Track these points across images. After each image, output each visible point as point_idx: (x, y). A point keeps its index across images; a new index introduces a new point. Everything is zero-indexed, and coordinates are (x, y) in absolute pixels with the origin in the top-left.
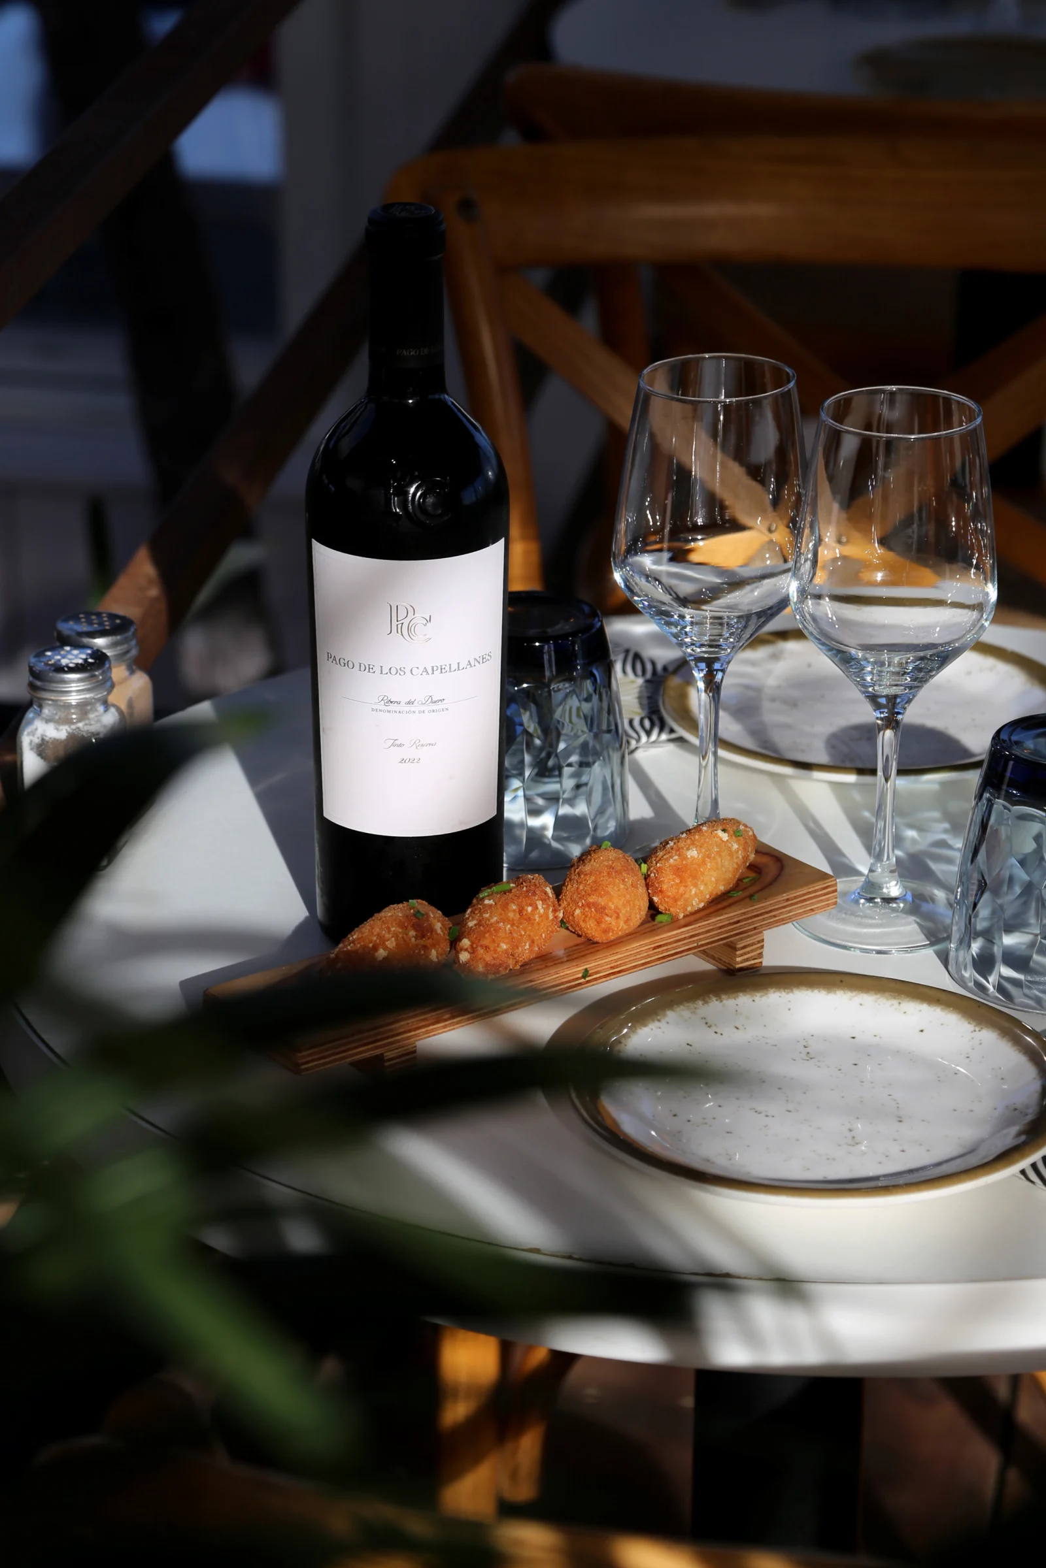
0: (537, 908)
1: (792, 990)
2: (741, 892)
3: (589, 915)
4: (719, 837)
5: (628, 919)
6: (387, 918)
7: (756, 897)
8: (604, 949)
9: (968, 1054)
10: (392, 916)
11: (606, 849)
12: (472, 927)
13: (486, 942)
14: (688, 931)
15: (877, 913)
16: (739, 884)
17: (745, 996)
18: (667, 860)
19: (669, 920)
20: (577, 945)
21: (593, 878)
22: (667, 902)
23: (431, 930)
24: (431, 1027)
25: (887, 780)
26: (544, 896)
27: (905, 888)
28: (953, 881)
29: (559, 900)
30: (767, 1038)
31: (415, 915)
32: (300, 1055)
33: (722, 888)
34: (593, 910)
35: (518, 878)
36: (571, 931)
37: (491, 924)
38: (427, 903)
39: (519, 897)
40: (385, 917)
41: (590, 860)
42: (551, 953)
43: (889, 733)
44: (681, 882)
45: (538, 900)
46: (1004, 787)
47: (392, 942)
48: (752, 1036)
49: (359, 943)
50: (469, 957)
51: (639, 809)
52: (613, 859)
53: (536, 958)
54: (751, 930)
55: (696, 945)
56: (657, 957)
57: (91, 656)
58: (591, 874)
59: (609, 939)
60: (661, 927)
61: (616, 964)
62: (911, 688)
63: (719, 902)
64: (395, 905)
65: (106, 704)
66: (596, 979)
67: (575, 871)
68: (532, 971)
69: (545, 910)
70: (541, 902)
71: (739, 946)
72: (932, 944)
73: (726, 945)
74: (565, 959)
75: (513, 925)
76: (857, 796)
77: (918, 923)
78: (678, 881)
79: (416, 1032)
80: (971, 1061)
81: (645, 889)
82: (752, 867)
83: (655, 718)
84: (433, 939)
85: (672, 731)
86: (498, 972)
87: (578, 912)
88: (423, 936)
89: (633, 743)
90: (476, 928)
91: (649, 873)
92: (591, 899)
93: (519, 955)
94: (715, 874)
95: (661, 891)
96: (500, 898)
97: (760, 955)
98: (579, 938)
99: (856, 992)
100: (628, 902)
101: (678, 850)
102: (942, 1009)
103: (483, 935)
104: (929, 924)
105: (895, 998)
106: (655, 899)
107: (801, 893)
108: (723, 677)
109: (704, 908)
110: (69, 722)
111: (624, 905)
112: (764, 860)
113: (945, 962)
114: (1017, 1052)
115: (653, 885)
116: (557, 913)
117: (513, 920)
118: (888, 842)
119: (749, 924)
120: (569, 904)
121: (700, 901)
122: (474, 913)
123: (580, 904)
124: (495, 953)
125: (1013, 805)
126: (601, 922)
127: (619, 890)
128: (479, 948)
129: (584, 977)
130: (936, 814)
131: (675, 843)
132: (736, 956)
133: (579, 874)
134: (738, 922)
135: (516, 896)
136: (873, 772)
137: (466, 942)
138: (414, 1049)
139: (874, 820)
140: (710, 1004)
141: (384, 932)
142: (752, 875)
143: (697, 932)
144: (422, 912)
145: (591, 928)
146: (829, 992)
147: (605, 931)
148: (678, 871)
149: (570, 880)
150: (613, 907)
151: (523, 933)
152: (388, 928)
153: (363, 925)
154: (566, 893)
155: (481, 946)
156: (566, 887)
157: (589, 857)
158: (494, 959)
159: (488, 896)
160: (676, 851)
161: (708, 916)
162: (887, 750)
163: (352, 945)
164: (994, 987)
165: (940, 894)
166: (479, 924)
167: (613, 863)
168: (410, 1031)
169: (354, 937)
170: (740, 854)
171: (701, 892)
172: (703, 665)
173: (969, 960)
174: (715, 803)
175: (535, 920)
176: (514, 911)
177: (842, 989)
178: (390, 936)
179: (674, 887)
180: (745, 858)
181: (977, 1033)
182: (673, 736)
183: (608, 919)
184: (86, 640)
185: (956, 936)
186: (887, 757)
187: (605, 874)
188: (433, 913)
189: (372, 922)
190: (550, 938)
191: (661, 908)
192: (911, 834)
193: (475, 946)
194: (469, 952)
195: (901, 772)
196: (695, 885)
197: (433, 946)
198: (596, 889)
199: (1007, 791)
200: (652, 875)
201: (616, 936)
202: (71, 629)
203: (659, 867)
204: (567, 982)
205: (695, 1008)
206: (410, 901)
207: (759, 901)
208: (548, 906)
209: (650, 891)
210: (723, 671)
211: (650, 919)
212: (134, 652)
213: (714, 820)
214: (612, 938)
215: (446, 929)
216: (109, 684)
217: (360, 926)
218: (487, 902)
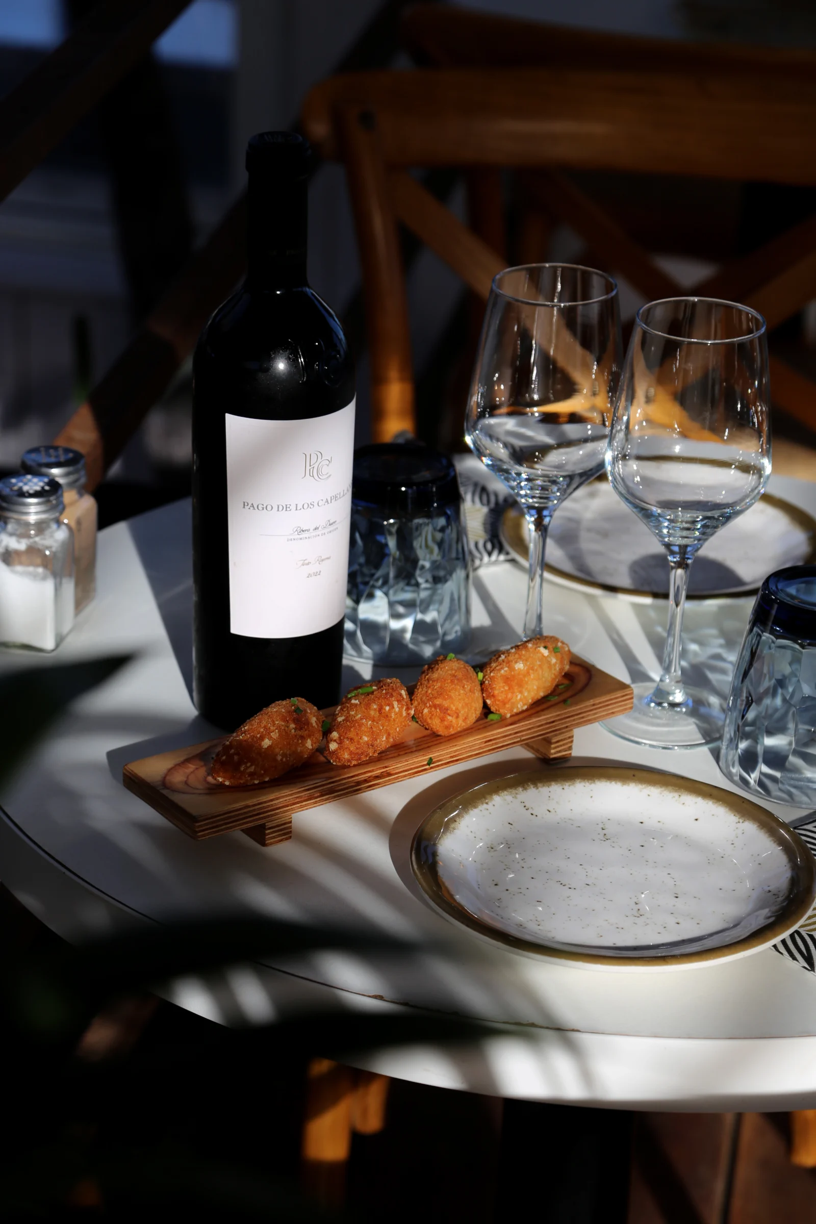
0: (393, 707)
1: (594, 781)
2: (556, 698)
3: (435, 714)
4: (541, 653)
5: (466, 718)
6: (273, 713)
7: (569, 702)
8: (445, 741)
9: (732, 841)
10: (277, 711)
11: (450, 660)
12: (341, 722)
13: (351, 734)
14: (513, 729)
15: (664, 714)
16: (555, 691)
17: (557, 784)
18: (500, 670)
19: (499, 718)
20: (424, 737)
21: (439, 684)
22: (498, 705)
23: (308, 723)
24: (304, 803)
25: (677, 605)
26: (399, 698)
27: (687, 694)
28: (727, 690)
29: (411, 700)
30: (572, 820)
31: (295, 711)
32: (197, 824)
33: (542, 694)
34: (438, 710)
35: (380, 682)
36: (420, 725)
37: (356, 720)
38: (305, 701)
39: (379, 699)
40: (272, 712)
41: (438, 669)
42: (403, 743)
43: (680, 572)
44: (509, 689)
45: (394, 700)
46: (770, 624)
47: (276, 733)
48: (561, 818)
49: (249, 734)
50: (337, 747)
51: (479, 618)
52: (456, 668)
53: (391, 747)
54: (563, 729)
55: (519, 739)
56: (487, 749)
57: (48, 484)
58: (437, 680)
59: (450, 734)
60: (492, 724)
61: (455, 754)
62: (699, 540)
63: (539, 705)
64: (280, 702)
65: (59, 522)
66: (438, 766)
67: (425, 678)
68: (387, 759)
69: (399, 708)
70: (396, 703)
71: (554, 740)
72: (707, 743)
73: (545, 739)
74: (414, 749)
75: (373, 721)
76: (652, 614)
77: (697, 725)
78: (507, 688)
79: (292, 807)
80: (735, 847)
81: (480, 694)
82: (567, 676)
83: (496, 541)
84: (309, 731)
85: (507, 553)
86: (360, 759)
87: (426, 711)
88: (301, 729)
89: (477, 562)
90: (344, 723)
91: (484, 680)
92: (437, 702)
93: (377, 745)
94: (536, 683)
95: (493, 696)
96: (364, 699)
97: (570, 748)
98: (427, 731)
99: (645, 785)
100: (467, 704)
101: (508, 662)
102: (713, 802)
103: (348, 729)
104: (705, 725)
105: (676, 791)
106: (488, 702)
107: (604, 700)
108: (550, 521)
109: (527, 710)
110: (29, 536)
111: (463, 708)
112: (576, 670)
113: (717, 758)
114: (772, 842)
115: (487, 690)
116: (410, 711)
117: (374, 717)
118: (675, 656)
119: (562, 724)
120: (419, 704)
121: (524, 705)
122: (343, 710)
123: (428, 705)
124: (358, 744)
125: (777, 639)
126: (444, 720)
127: (459, 695)
128: (345, 740)
129: (428, 764)
130: (714, 632)
131: (506, 657)
132: (550, 748)
133: (428, 680)
134: (553, 722)
135: (377, 697)
136: (666, 596)
137: (335, 735)
138: (290, 820)
139: (665, 634)
140: (528, 791)
141: (269, 725)
142: (566, 682)
143: (520, 730)
144: (301, 709)
145: (436, 724)
146: (623, 784)
147: (447, 727)
148: (507, 680)
149: (421, 684)
150: (454, 708)
151: (381, 728)
152: (273, 721)
153: (253, 718)
154: (417, 695)
155: (348, 738)
156: (418, 689)
157: (437, 666)
158: (357, 748)
159: (354, 696)
160: (507, 663)
161: (530, 717)
162: (678, 582)
163: (243, 735)
164: (755, 781)
165: (714, 700)
166: (346, 720)
167: (455, 672)
168: (287, 806)
169: (246, 728)
170: (558, 667)
171: (525, 697)
172: (533, 512)
173: (736, 758)
174: (540, 618)
175: (391, 717)
176: (375, 709)
177: (634, 782)
178: (275, 728)
179: (504, 693)
180: (561, 669)
181: (741, 824)
182: (509, 557)
183: (449, 718)
184: (45, 470)
185: (727, 736)
186: (678, 587)
187: (449, 681)
188: (310, 709)
189: (260, 716)
190: (403, 731)
191: (493, 709)
192: (694, 647)
193: (342, 738)
194: (337, 743)
195: (689, 597)
196: (521, 692)
197: (309, 736)
198: (440, 694)
199: (772, 628)
200: (487, 682)
201: (456, 731)
202: (34, 461)
203: (493, 676)
204: (415, 768)
205: (517, 794)
206: (292, 699)
207: (571, 705)
208: (403, 705)
209: (484, 695)
210: (551, 516)
211: (483, 717)
212: (83, 480)
213: (538, 637)
214: (453, 733)
215: (320, 722)
216: (61, 507)
217: (251, 719)
218: (353, 701)
